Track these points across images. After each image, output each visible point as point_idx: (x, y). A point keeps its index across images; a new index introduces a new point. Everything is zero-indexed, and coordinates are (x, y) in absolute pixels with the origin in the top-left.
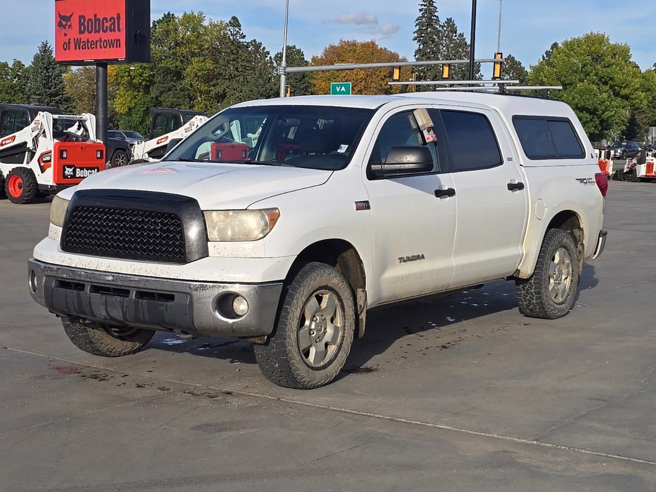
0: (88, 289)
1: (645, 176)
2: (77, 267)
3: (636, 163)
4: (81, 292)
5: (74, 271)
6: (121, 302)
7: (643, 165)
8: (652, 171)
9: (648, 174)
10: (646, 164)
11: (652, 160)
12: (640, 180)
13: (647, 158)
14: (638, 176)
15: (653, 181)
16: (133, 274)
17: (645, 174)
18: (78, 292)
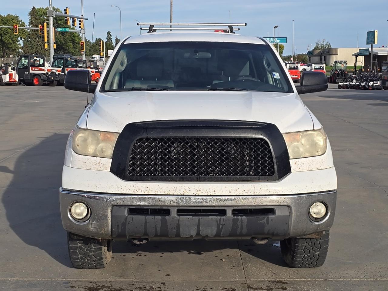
0: (174, 213)
1: (9, 82)
2: (157, 194)
3: (2, 74)
4: (167, 217)
5: (154, 199)
6: (217, 221)
7: (7, 75)
8: (12, 78)
9: (10, 81)
10: (9, 75)
11: (12, 72)
12: (5, 84)
13: (9, 71)
14: (4, 82)
15: (13, 85)
16: (230, 194)
17: (8, 81)
18: (163, 217)
